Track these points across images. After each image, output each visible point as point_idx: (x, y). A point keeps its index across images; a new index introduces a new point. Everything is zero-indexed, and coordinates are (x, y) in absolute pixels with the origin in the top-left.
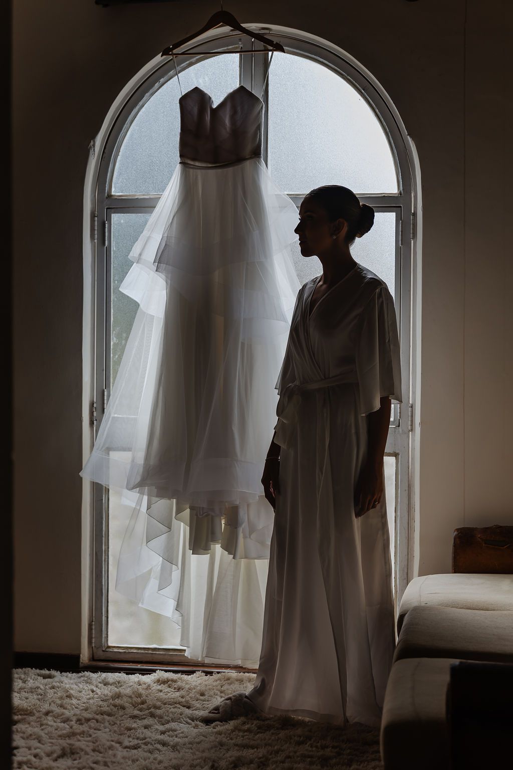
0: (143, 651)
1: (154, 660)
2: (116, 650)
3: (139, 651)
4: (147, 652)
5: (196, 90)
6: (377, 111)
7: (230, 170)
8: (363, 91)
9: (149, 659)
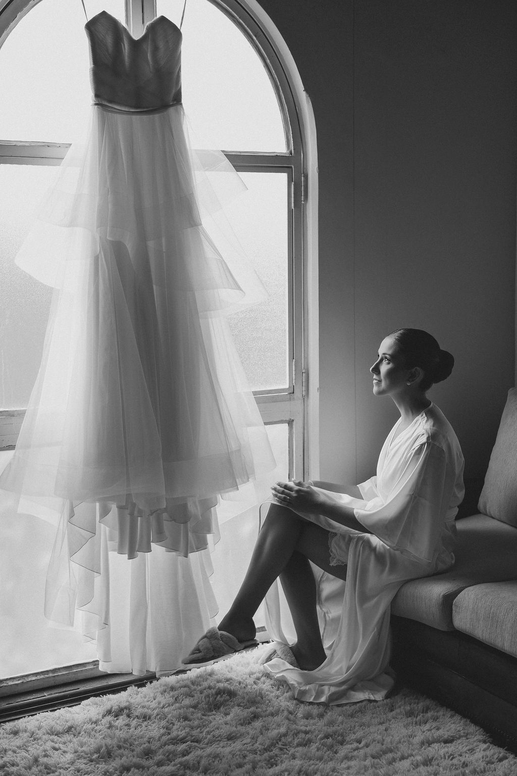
0: (42, 677)
1: (57, 683)
2: (11, 683)
3: (39, 677)
4: (46, 676)
5: (104, 13)
6: (268, 61)
7: (157, 117)
8: (254, 38)
9: (52, 683)
